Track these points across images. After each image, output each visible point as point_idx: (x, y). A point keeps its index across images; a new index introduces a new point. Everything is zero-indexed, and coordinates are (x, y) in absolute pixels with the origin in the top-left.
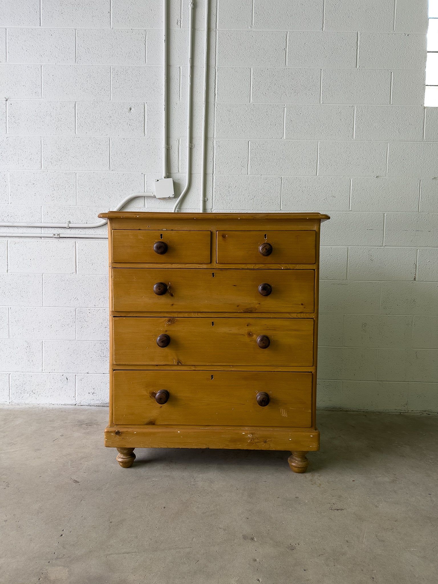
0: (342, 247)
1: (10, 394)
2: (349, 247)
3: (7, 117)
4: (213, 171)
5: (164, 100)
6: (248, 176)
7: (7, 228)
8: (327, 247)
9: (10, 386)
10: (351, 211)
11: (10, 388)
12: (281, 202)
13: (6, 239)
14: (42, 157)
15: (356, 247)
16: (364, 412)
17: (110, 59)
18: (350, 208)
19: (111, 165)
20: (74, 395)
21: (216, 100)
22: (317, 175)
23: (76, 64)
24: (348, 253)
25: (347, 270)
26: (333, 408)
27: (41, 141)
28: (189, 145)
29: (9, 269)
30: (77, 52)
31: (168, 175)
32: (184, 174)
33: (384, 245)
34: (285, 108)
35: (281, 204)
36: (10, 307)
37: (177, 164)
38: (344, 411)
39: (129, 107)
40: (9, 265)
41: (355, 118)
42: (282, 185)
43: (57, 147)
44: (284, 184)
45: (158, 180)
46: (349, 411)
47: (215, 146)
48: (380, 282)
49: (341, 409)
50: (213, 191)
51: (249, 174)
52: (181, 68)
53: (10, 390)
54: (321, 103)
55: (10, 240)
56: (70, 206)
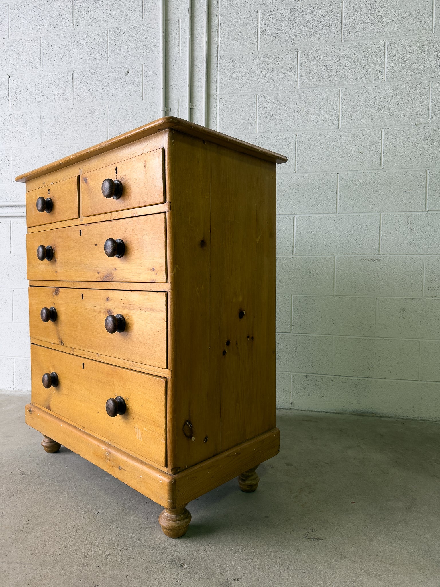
0: (373, 214)
1: (14, 380)
2: (382, 214)
3: (10, 94)
5: (161, 58)
6: (256, 135)
7: (10, 208)
8: (354, 214)
9: (14, 371)
10: (383, 169)
11: (14, 374)
12: (296, 162)
13: (10, 219)
14: (42, 132)
15: (391, 213)
16: (403, 419)
17: (106, 21)
18: (382, 165)
19: (108, 135)
21: (218, 53)
22: (340, 128)
23: (74, 31)
24: (380, 221)
25: (379, 242)
26: (363, 412)
27: (41, 116)
28: (189, 105)
29: (12, 250)
30: (74, 18)
33: (427, 210)
34: (299, 52)
35: (296, 165)
36: (13, 289)
38: (377, 417)
39: (127, 70)
40: (12, 246)
41: (386, 54)
42: (297, 143)
43: (56, 120)
44: (299, 141)
46: (384, 417)
47: (218, 104)
48: (423, 256)
49: (373, 415)
51: (257, 132)
52: (180, 20)
53: (14, 375)
54: (343, 41)
55: (13, 220)
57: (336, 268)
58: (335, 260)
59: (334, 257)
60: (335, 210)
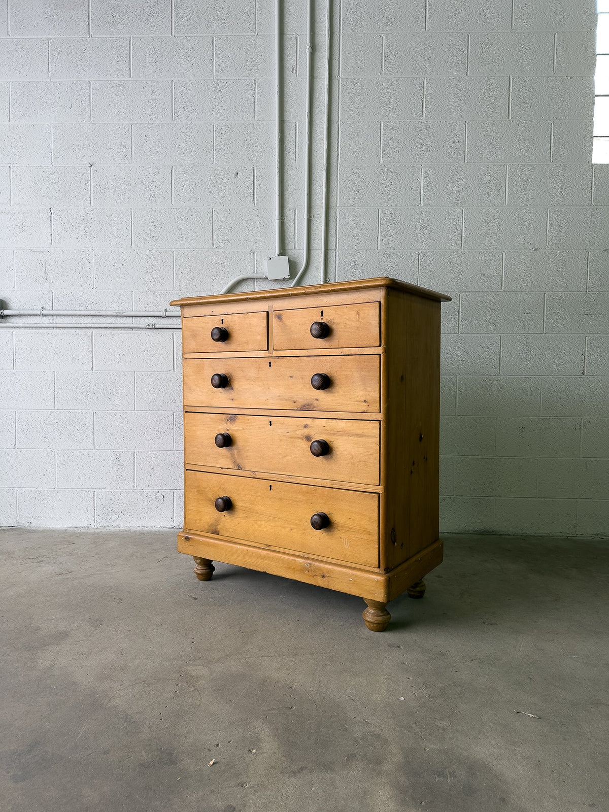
0: (493, 335)
1: (95, 515)
2: (502, 335)
3: (92, 187)
4: (336, 246)
5: (277, 163)
6: (378, 251)
7: (92, 318)
8: (475, 335)
9: (95, 506)
10: (504, 291)
11: (95, 508)
13: (91, 331)
14: (133, 233)
15: (511, 335)
16: (522, 536)
17: (212, 115)
18: (503, 287)
19: (214, 241)
20: (171, 516)
21: (339, 161)
22: (463, 248)
23: (173, 122)
24: (501, 342)
25: (500, 363)
26: (484, 531)
27: (131, 214)
28: (308, 216)
29: (94, 366)
30: (173, 107)
31: (283, 252)
32: (301, 251)
33: (545, 332)
34: (423, 169)
36: (95, 411)
37: (293, 239)
38: (497, 535)
39: (236, 171)
40: (94, 361)
41: (507, 179)
42: (420, 261)
43: (151, 221)
44: (422, 260)
45: (271, 259)
46: (504, 535)
47: (338, 217)
48: (540, 377)
49: (494, 533)
50: (335, 269)
51: (379, 249)
52: (297, 123)
53: (95, 510)
54: (466, 162)
55: (95, 331)
56: (167, 291)
57: (458, 388)
58: (457, 380)
59: (456, 377)
60: (457, 330)
